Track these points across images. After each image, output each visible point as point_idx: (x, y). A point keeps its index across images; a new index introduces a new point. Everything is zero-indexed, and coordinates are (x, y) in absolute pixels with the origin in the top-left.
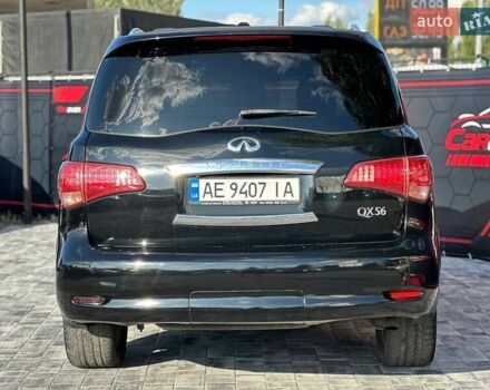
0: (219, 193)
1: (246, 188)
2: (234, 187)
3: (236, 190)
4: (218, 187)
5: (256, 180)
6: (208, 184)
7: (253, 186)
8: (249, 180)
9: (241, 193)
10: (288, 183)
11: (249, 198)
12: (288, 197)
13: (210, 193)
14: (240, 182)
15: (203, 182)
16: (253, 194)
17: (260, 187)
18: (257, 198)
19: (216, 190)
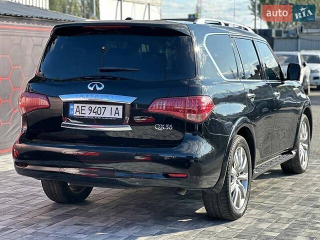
0: (83, 112)
1: (96, 110)
2: (90, 109)
3: (91, 110)
4: (83, 108)
5: (101, 106)
6: (78, 106)
7: (99, 109)
8: (98, 106)
9: (93, 112)
10: (117, 108)
11: (97, 116)
12: (117, 116)
13: (79, 111)
14: (93, 106)
15: (76, 105)
16: (99, 113)
17: (103, 109)
18: (101, 116)
19: (82, 110)
